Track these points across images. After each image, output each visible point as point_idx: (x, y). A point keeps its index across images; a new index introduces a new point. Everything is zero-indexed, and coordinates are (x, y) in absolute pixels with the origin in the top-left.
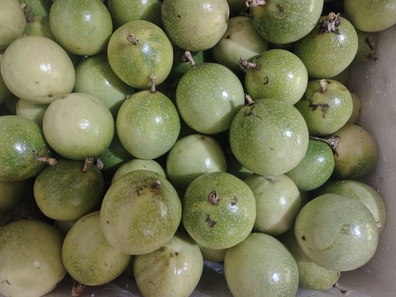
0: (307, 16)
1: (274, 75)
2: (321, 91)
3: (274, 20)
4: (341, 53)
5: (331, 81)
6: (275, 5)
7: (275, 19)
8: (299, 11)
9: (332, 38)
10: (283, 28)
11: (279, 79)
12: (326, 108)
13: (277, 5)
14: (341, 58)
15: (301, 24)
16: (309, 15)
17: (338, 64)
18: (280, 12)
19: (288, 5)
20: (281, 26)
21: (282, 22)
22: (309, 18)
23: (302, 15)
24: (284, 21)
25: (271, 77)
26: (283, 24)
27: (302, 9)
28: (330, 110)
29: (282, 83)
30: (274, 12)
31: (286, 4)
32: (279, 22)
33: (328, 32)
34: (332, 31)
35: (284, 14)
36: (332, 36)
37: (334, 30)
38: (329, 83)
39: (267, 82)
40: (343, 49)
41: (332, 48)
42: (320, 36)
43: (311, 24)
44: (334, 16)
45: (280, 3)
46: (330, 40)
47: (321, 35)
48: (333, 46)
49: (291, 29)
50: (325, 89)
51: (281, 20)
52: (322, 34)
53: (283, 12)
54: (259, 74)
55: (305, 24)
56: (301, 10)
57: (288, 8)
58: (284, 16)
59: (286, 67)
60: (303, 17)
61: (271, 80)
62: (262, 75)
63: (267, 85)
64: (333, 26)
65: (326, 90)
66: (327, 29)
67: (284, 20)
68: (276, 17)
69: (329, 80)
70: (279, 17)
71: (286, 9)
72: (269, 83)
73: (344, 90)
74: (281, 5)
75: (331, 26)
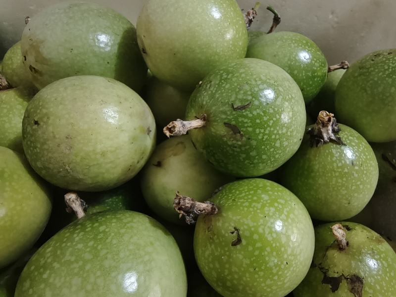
0: (284, 131)
1: (251, 224)
2: (339, 246)
3: (228, 148)
4: (356, 175)
5: (350, 225)
6: (223, 124)
7: (230, 146)
8: (268, 126)
9: (334, 151)
10: (248, 157)
11: (264, 230)
12: (357, 284)
13: (225, 124)
14: (359, 183)
15: (278, 145)
16: (288, 128)
17: (356, 195)
18: (235, 133)
19: (246, 120)
20: (244, 156)
21: (243, 149)
22: (289, 134)
23: (275, 132)
24: (247, 147)
25: (246, 227)
26: (247, 152)
27: (272, 122)
28: (367, 289)
29: (270, 239)
30: (224, 136)
31: (240, 120)
32: (238, 150)
33: (325, 143)
34: (331, 140)
35: (242, 136)
36: (334, 149)
37: (333, 137)
38: (348, 229)
39: (239, 241)
40: (356, 168)
41: (338, 167)
42: (313, 151)
43: (295, 140)
44: (327, 115)
45: (230, 120)
46: (332, 155)
47: (315, 149)
48: (340, 165)
49: (264, 157)
50: (344, 242)
51: (240, 146)
52: (317, 146)
53: (240, 133)
54: (219, 224)
55: (285, 143)
56: (271, 125)
57: (246, 125)
58: (244, 139)
59: (271, 205)
60: (279, 134)
61: (247, 234)
62: (227, 224)
63: (238, 247)
64: (330, 132)
65: (347, 244)
66: (323, 138)
67: (245, 146)
68: (230, 143)
69: (347, 223)
70: (234, 142)
71: (244, 127)
72: (244, 242)
73: (379, 242)
74: (233, 123)
75: (328, 133)
